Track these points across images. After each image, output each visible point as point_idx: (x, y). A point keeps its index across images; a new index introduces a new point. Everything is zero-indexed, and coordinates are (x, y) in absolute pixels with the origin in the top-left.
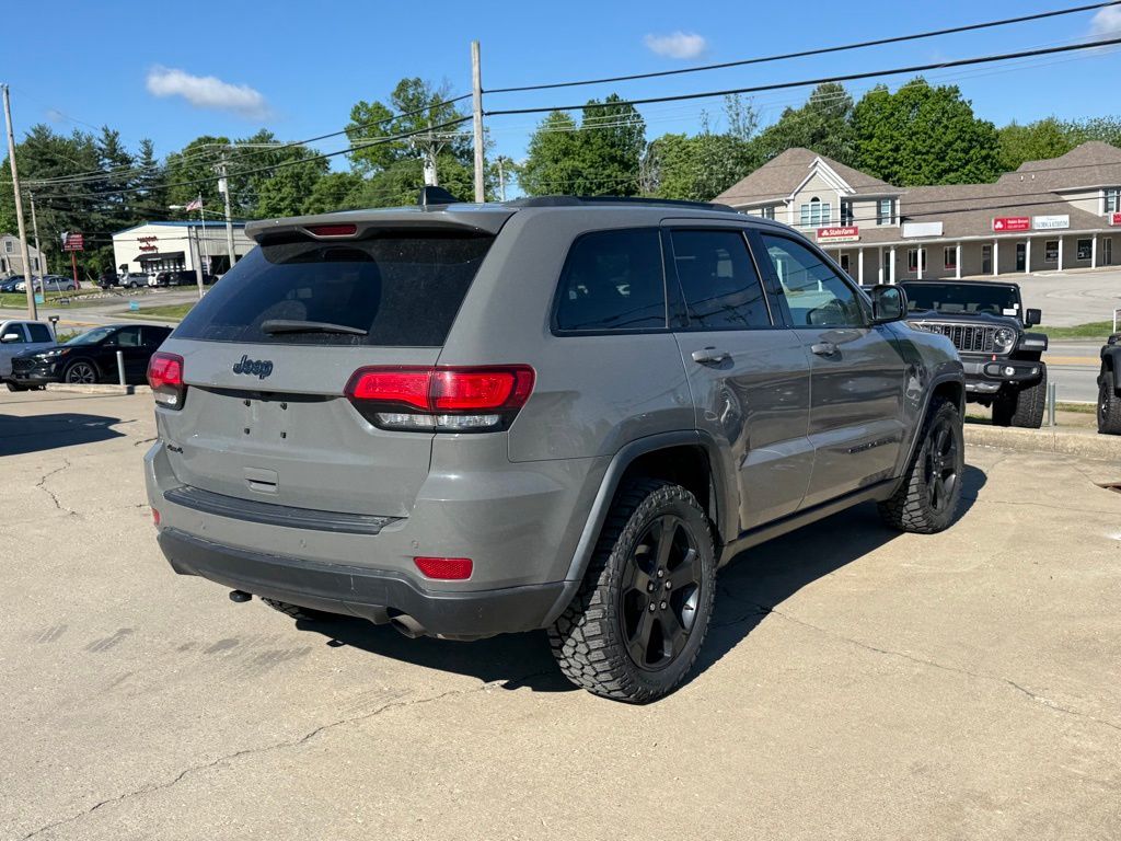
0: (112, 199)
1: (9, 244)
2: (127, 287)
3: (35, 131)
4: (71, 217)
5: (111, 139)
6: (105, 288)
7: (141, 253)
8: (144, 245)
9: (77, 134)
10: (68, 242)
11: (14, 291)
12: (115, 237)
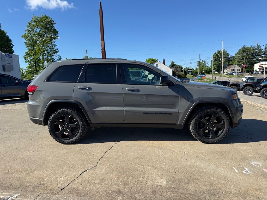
0: (257, 57)
1: (235, 66)
2: (255, 74)
3: (243, 46)
4: (248, 61)
5: (258, 46)
6: (251, 74)
7: (259, 67)
8: (260, 66)
9: (251, 46)
10: (243, 66)
11: (232, 75)
12: (255, 65)
